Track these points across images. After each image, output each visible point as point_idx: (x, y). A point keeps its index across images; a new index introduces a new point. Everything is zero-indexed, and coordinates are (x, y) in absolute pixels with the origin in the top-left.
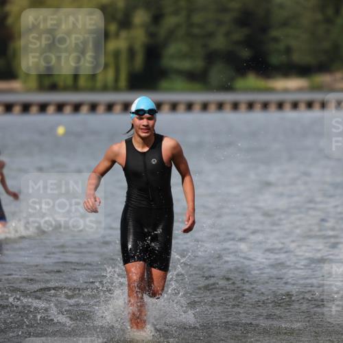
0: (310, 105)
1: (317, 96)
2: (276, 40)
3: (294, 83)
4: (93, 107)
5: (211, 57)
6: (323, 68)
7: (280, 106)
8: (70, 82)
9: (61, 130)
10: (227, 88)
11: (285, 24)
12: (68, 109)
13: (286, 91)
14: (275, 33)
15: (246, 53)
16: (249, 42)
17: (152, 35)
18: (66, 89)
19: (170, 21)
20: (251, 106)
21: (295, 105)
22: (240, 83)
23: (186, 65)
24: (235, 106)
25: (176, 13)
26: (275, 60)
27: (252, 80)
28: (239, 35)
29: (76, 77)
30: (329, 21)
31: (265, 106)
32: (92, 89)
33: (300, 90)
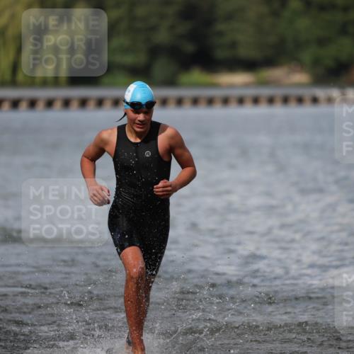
0: (256, 101)
1: (265, 92)
2: (221, 34)
3: (239, 78)
5: (155, 52)
6: (270, 62)
7: (226, 101)
10: (171, 82)
11: (229, 17)
13: (232, 86)
15: (189, 48)
16: (193, 36)
20: (195, 102)
21: (241, 101)
22: (185, 78)
23: (128, 59)
24: (180, 102)
26: (220, 54)
27: (197, 75)
28: (184, 28)
30: (276, 14)
31: (210, 102)
33: (246, 85)
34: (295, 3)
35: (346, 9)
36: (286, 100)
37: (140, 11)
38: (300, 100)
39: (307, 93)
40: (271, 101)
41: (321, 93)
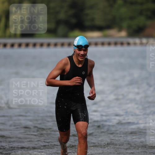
0: (103, 44)
1: (107, 40)
3: (96, 34)
6: (109, 27)
10: (65, 36)
11: (92, 7)
13: (92, 38)
14: (87, 12)
15: (74, 21)
21: (96, 44)
22: (72, 34)
24: (69, 45)
26: (87, 23)
28: (71, 12)
30: (111, 6)
33: (98, 37)
34: (120, 1)
35: (142, 4)
36: (116, 44)
37: (52, 5)
38: (122, 44)
39: (125, 40)
40: (109, 44)
41: (131, 40)
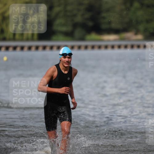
0: (119, 47)
1: (123, 43)
2: (104, 18)
3: (112, 37)
4: (22, 48)
5: (75, 25)
6: (125, 30)
7: (106, 47)
8: (12, 36)
9: (5, 59)
10: (82, 39)
11: (108, 10)
12: (11, 49)
13: (109, 40)
14: (104, 15)
15: (90, 24)
16: (92, 19)
17: (48, 15)
18: (10, 40)
19: (57, 9)
20: (93, 47)
21: (113, 47)
22: (88, 37)
23: (64, 29)
24: (86, 47)
25: (59, 6)
26: (104, 26)
27: (94, 36)
28: (88, 15)
29: (14, 35)
30: (128, 9)
31: (100, 47)
32: (22, 40)
33: (115, 40)
36: (132, 47)
37: (69, 8)
38: (139, 47)
39: (142, 43)
40: (126, 47)
